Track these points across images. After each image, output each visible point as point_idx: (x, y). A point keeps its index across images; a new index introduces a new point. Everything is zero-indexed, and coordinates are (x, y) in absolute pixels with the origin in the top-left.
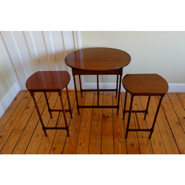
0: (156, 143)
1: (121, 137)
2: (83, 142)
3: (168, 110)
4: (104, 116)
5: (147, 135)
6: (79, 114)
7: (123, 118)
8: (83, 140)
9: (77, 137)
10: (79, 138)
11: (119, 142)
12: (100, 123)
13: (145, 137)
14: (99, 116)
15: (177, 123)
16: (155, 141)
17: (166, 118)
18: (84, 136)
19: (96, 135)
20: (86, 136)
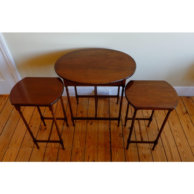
15: (120, 134)
17: (110, 128)
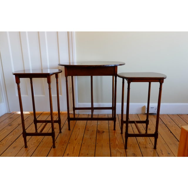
0: (163, 153)
1: (119, 148)
2: (72, 153)
3: (172, 126)
4: (98, 132)
5: (151, 146)
6: (69, 129)
7: (121, 132)
8: (72, 151)
9: (65, 148)
10: (67, 149)
11: (117, 152)
12: (94, 136)
13: (149, 148)
14: (93, 131)
16: (162, 152)
17: (171, 132)
18: (74, 148)
19: (89, 146)
20: (76, 148)
